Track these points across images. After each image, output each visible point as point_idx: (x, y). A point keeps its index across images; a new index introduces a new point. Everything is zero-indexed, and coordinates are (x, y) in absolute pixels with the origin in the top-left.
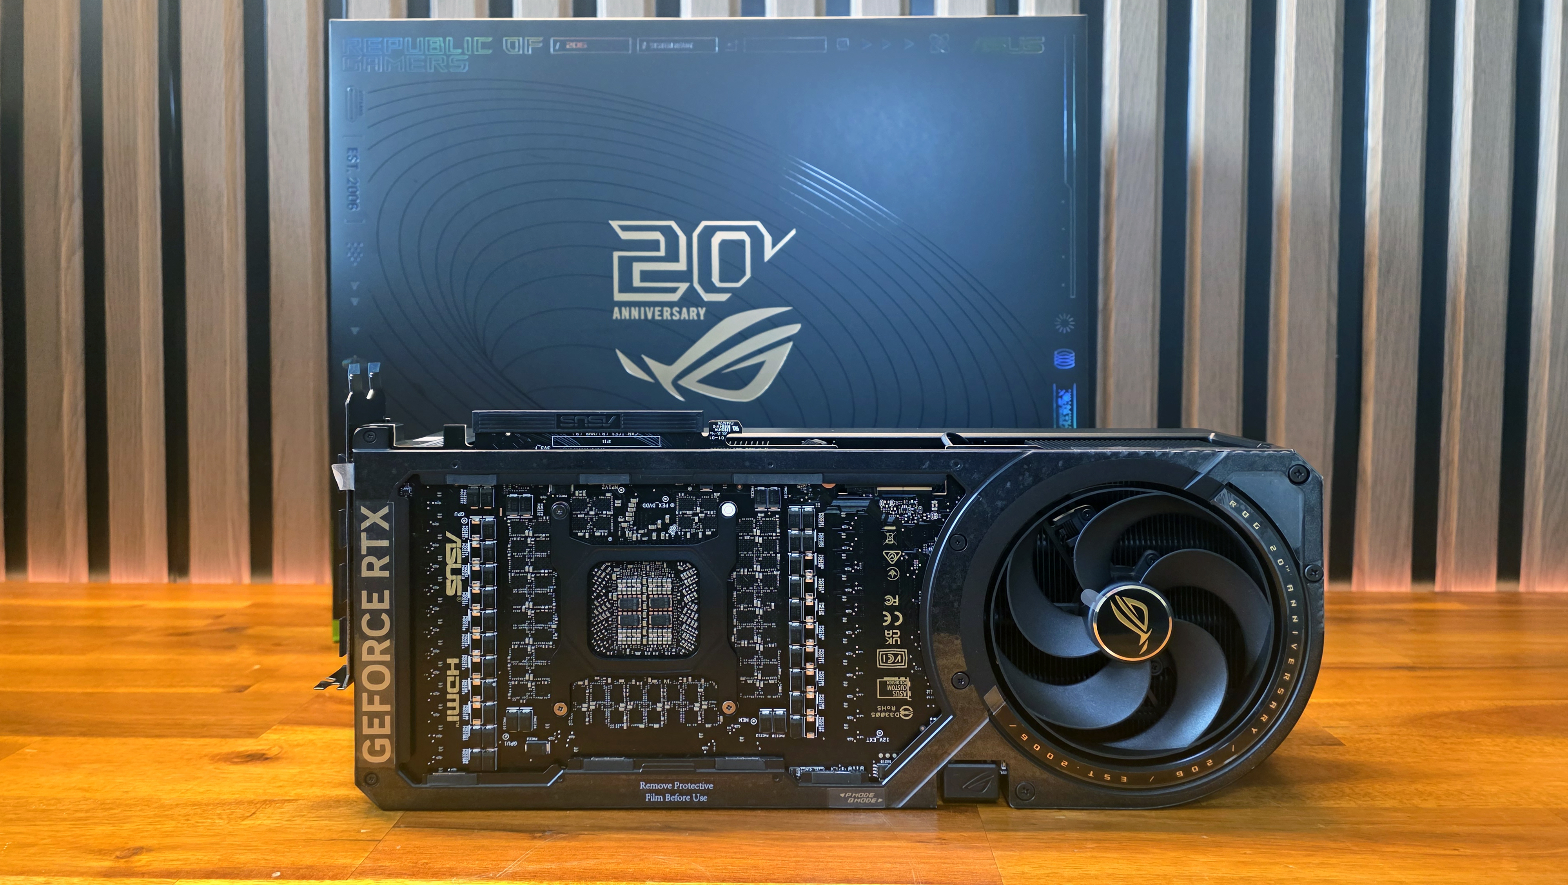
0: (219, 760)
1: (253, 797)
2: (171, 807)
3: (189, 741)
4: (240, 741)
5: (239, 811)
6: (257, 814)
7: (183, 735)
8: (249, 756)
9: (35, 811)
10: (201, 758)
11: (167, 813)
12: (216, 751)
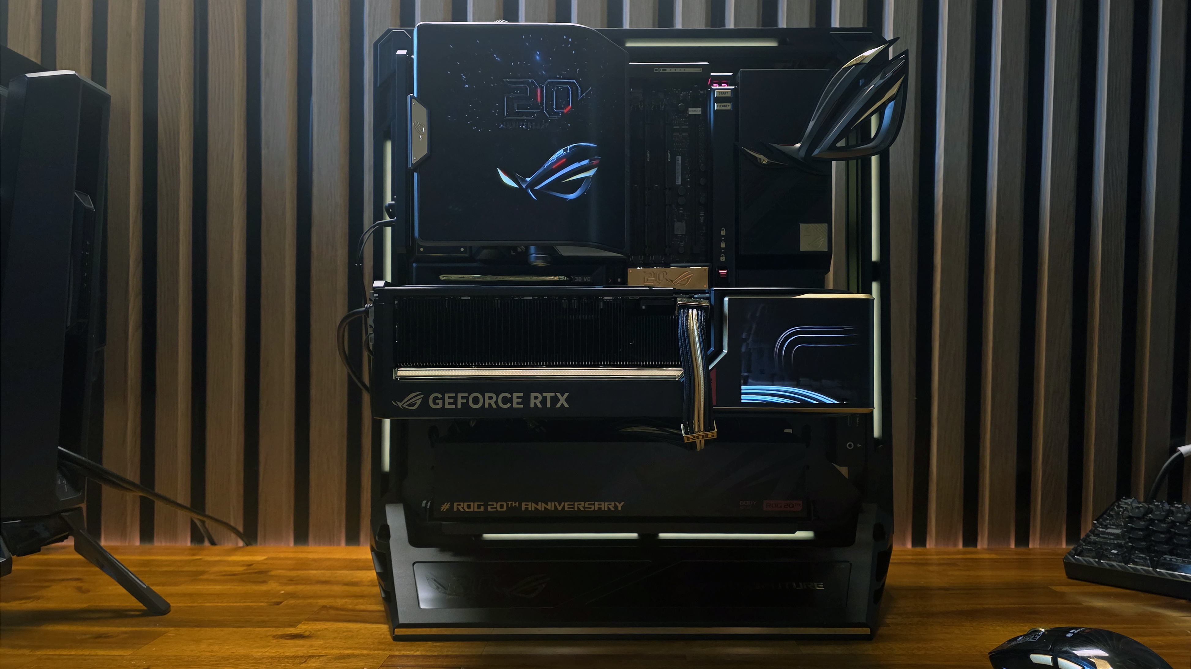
0: (277, 638)
1: (302, 654)
2: (260, 659)
3: (258, 629)
4: (286, 629)
5: (298, 660)
6: (307, 661)
7: (253, 626)
8: (294, 636)
9: (187, 661)
10: (267, 637)
11: (258, 662)
12: (275, 634)
